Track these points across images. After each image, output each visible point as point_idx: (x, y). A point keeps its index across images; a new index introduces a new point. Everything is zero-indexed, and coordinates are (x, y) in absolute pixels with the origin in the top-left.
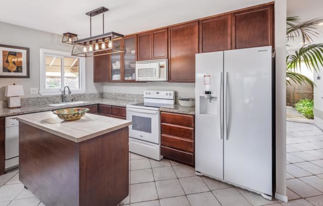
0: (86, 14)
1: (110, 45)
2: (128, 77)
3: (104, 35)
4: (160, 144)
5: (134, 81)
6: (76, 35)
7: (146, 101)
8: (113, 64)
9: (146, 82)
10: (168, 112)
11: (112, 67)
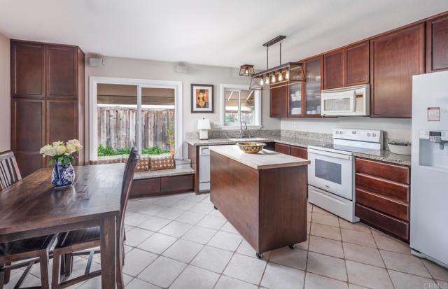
0: (264, 45)
1: (287, 76)
2: (311, 110)
3: (281, 66)
4: (354, 200)
5: (318, 117)
6: (252, 66)
7: (336, 142)
8: (292, 95)
9: (337, 117)
10: (367, 159)
11: (290, 100)
